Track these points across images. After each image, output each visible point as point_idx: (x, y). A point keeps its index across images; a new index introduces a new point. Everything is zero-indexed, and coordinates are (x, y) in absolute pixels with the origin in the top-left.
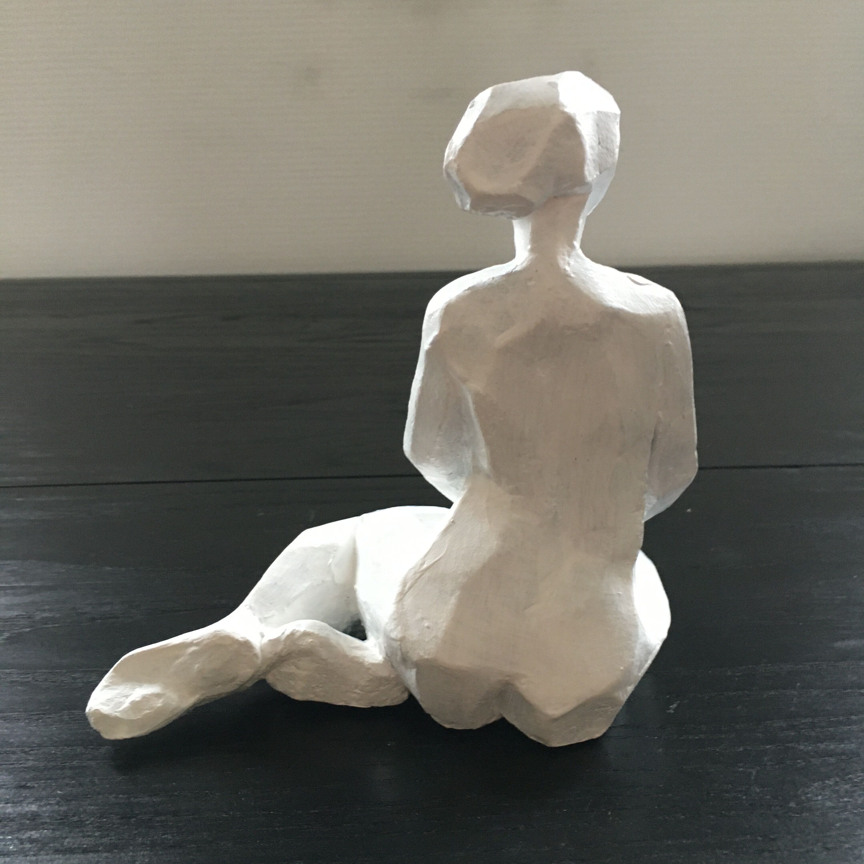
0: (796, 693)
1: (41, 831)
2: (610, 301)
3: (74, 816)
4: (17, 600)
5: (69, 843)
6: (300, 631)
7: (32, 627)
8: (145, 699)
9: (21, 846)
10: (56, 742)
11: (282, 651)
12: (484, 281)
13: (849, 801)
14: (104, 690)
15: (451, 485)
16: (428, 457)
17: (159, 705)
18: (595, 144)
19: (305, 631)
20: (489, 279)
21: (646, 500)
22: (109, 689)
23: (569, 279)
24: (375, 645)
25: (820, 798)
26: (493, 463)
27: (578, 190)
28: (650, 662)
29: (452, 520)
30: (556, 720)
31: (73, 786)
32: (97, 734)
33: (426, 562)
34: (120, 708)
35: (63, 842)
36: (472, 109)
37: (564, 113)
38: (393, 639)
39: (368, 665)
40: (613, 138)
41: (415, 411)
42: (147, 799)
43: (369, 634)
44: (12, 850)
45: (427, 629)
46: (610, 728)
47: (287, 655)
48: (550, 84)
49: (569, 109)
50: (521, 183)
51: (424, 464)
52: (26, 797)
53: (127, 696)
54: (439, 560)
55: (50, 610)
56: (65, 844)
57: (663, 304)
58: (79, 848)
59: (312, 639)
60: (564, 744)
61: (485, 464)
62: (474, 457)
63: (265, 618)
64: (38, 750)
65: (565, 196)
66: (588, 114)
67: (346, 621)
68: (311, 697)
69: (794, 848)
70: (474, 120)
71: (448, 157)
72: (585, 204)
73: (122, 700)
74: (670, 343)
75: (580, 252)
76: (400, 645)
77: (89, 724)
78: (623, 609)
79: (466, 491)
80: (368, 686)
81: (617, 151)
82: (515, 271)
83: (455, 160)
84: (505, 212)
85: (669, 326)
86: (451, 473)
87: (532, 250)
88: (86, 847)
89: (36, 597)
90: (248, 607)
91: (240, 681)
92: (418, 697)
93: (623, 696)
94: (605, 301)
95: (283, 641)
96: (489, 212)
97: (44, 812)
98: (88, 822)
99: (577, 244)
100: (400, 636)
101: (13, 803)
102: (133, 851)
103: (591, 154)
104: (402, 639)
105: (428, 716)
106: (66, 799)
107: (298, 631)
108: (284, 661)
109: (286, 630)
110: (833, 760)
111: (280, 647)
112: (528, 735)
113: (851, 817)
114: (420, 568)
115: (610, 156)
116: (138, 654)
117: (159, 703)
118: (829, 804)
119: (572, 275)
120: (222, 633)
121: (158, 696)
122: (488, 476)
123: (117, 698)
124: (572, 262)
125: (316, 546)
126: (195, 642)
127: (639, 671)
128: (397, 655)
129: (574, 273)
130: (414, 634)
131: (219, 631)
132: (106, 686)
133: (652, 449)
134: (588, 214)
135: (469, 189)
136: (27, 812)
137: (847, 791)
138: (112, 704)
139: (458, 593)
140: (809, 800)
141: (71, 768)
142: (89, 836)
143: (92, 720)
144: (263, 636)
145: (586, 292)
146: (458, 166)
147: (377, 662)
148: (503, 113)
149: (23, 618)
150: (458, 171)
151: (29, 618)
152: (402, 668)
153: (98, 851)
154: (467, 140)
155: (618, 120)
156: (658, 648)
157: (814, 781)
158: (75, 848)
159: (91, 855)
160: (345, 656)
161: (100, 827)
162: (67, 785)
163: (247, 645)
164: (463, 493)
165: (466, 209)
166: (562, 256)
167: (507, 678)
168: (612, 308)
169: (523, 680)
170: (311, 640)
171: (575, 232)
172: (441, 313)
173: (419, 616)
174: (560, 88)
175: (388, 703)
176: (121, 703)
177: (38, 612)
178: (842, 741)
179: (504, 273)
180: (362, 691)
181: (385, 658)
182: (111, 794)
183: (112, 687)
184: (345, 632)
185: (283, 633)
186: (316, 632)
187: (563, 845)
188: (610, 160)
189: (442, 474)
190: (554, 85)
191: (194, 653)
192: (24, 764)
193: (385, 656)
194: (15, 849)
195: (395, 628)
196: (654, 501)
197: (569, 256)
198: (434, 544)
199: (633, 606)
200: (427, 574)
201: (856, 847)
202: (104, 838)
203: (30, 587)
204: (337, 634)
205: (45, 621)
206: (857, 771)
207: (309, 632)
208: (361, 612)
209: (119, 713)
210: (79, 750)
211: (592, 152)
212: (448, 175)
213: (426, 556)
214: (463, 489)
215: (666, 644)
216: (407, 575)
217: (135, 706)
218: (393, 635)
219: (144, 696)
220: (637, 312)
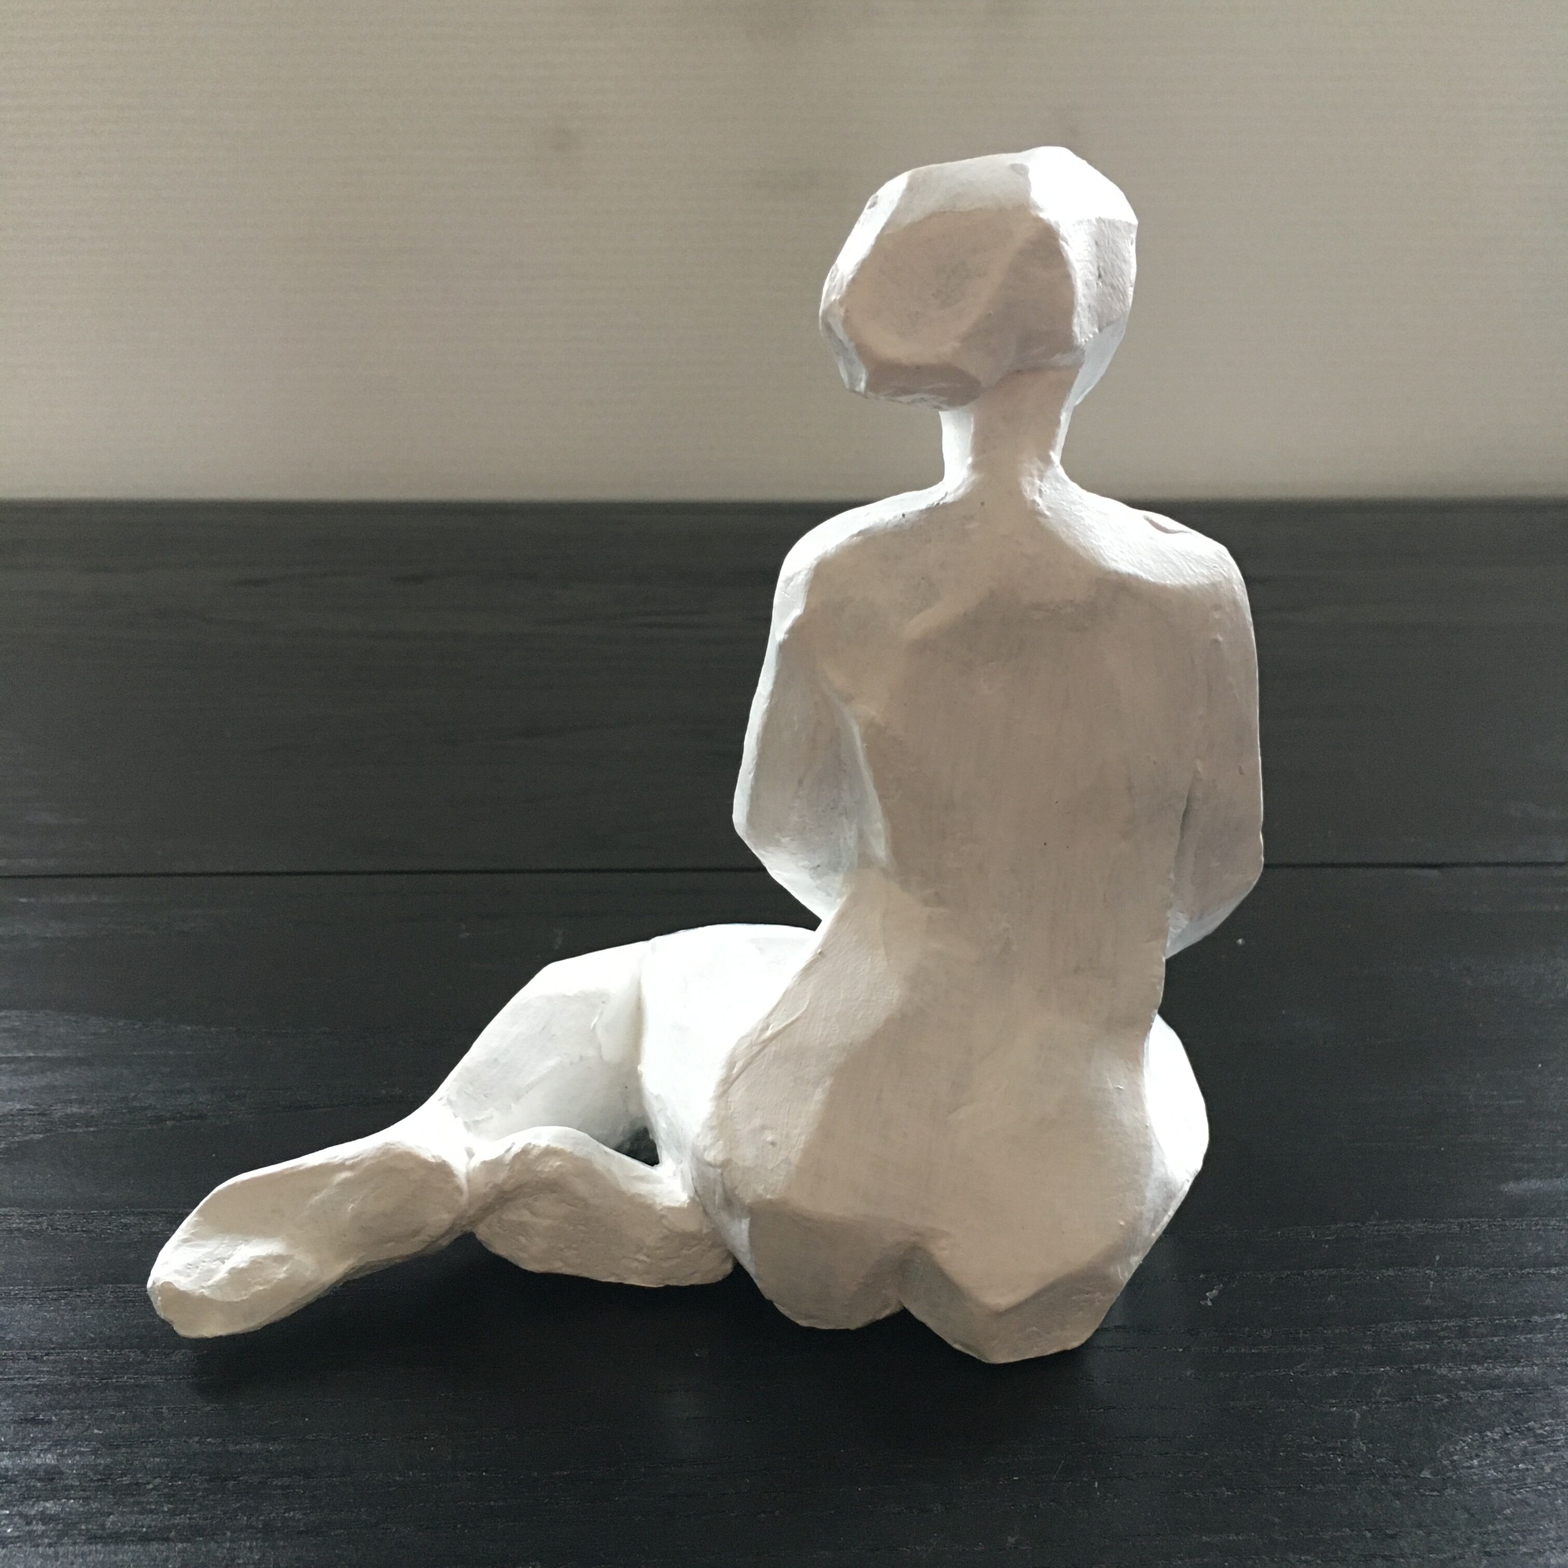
0: (1433, 1274)
1: (63, 1500)
2: (1114, 560)
3: (123, 1475)
4: (18, 1083)
5: (113, 1523)
6: (539, 1146)
7: (47, 1131)
8: (256, 1264)
9: (27, 1528)
10: (93, 1340)
11: (505, 1182)
12: (887, 520)
13: (1527, 1470)
14: (181, 1248)
15: (817, 887)
16: (777, 836)
17: (282, 1276)
18: (1092, 278)
19: (548, 1146)
20: (895, 517)
21: (1169, 921)
22: (192, 1246)
23: (1041, 519)
24: (675, 1175)
25: (1475, 1462)
26: (897, 849)
27: (1061, 359)
28: (1171, 1213)
29: (819, 951)
30: (1000, 1315)
31: (124, 1420)
32: (166, 1326)
33: (771, 1026)
34: (209, 1280)
35: (105, 1521)
36: (872, 209)
37: (1038, 220)
38: (710, 1164)
39: (661, 1210)
40: (1124, 266)
41: (756, 753)
42: (257, 1446)
43: (663, 1154)
44: (11, 1535)
45: (770, 1147)
46: (1097, 1331)
47: (515, 1189)
48: (1013, 167)
49: (1049, 214)
50: (957, 345)
51: (771, 849)
52: (35, 1440)
53: (223, 1260)
54: (793, 1023)
55: (82, 1102)
56: (108, 1525)
57: (1208, 567)
58: (134, 1533)
59: (561, 1160)
60: (1012, 1360)
61: (880, 849)
62: (861, 836)
63: (476, 1122)
64: (58, 1354)
65: (1036, 370)
66: (1080, 222)
67: (622, 1130)
68: (559, 1267)
69: (1430, 1552)
70: (877, 231)
71: (828, 295)
72: (1072, 383)
73: (213, 1266)
74: (1221, 639)
75: (1060, 471)
76: (722, 1174)
77: (153, 1310)
78: (1126, 1117)
79: (844, 898)
80: (659, 1248)
81: (1131, 291)
82: (943, 503)
83: (841, 302)
84: (926, 396)
85: (1218, 607)
86: (818, 866)
87: (975, 467)
88: (146, 1532)
89: (56, 1078)
90: (444, 1101)
91: (429, 1236)
92: (751, 1269)
93: (1124, 1273)
94: (1105, 560)
95: (508, 1164)
96: (900, 395)
97: (71, 1467)
98: (151, 1486)
99: (1056, 456)
100: (721, 1158)
101: (13, 1449)
102: (232, 1541)
103: (1084, 296)
104: (725, 1165)
105: (771, 1303)
106: (109, 1444)
107: (535, 1146)
108: (507, 1200)
109: (514, 1144)
110: (1499, 1394)
111: (502, 1176)
112: (949, 1341)
113: (1532, 1498)
114: (759, 1036)
115: (1119, 300)
116: (244, 1183)
117: (281, 1273)
118: (1491, 1473)
119: (1047, 513)
120: (398, 1148)
121: (279, 1259)
122: (884, 872)
123: (204, 1262)
124: (1046, 487)
125: (570, 994)
126: (347, 1163)
127: (1153, 1227)
128: (714, 1192)
129: (1049, 509)
130: (747, 1155)
131: (392, 1144)
132: (185, 1241)
133: (1183, 829)
134: (1078, 403)
135: (863, 351)
136: (39, 1466)
137: (1525, 1452)
138: (195, 1275)
139: (828, 1082)
140: (1455, 1466)
141: (117, 1388)
142: (151, 1511)
143: (158, 1303)
144: (470, 1154)
145: (1070, 542)
146: (847, 311)
147: (677, 1205)
148: (930, 217)
149: (30, 1115)
150: (846, 321)
151: (43, 1114)
152: (724, 1217)
153: (167, 1540)
154: (864, 267)
155: (1134, 236)
156: (1187, 1187)
157: (1466, 1432)
158: (126, 1532)
159: (155, 1546)
160: (620, 1194)
161: (173, 1496)
162: (112, 1417)
163: (442, 1170)
164: (840, 902)
165: (857, 389)
166: (1029, 478)
167: (913, 1239)
168: (1117, 573)
169: (943, 1243)
170: (558, 1163)
171: (1053, 435)
172: (809, 576)
173: (757, 1122)
174: (1031, 176)
175: (696, 1280)
176: (212, 1272)
177: (59, 1106)
178: (1517, 1361)
179: (923, 506)
180: (648, 1256)
181: (692, 1200)
182: (190, 1436)
183: (197, 1243)
184: (618, 1149)
185: (508, 1150)
186: (569, 1149)
187: (1012, 1540)
188: (1117, 307)
189: (803, 867)
190: (1021, 171)
191: (346, 1183)
192: (34, 1379)
193: (692, 1194)
194: (16, 1534)
195: (712, 1145)
196: (1184, 922)
197: (1041, 478)
198: (785, 993)
199: (1143, 1110)
200: (772, 1048)
201: (1540, 1553)
202: (180, 1515)
203: (42, 1059)
204: (606, 1152)
205: (70, 1121)
206: (1543, 1415)
207: (556, 1148)
208: (650, 1115)
209: (207, 1290)
210: (133, 1355)
211: (1086, 292)
212: (828, 328)
213: (771, 1014)
214: (840, 895)
215: (1199, 1181)
216: (735, 1049)
217: (238, 1276)
218: (710, 1156)
219: (252, 1259)
220: (1160, 581)
